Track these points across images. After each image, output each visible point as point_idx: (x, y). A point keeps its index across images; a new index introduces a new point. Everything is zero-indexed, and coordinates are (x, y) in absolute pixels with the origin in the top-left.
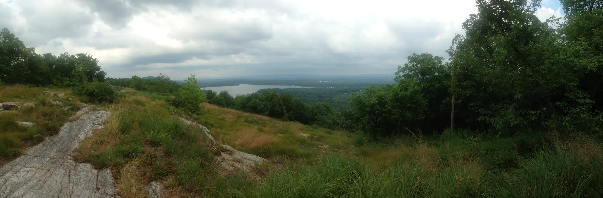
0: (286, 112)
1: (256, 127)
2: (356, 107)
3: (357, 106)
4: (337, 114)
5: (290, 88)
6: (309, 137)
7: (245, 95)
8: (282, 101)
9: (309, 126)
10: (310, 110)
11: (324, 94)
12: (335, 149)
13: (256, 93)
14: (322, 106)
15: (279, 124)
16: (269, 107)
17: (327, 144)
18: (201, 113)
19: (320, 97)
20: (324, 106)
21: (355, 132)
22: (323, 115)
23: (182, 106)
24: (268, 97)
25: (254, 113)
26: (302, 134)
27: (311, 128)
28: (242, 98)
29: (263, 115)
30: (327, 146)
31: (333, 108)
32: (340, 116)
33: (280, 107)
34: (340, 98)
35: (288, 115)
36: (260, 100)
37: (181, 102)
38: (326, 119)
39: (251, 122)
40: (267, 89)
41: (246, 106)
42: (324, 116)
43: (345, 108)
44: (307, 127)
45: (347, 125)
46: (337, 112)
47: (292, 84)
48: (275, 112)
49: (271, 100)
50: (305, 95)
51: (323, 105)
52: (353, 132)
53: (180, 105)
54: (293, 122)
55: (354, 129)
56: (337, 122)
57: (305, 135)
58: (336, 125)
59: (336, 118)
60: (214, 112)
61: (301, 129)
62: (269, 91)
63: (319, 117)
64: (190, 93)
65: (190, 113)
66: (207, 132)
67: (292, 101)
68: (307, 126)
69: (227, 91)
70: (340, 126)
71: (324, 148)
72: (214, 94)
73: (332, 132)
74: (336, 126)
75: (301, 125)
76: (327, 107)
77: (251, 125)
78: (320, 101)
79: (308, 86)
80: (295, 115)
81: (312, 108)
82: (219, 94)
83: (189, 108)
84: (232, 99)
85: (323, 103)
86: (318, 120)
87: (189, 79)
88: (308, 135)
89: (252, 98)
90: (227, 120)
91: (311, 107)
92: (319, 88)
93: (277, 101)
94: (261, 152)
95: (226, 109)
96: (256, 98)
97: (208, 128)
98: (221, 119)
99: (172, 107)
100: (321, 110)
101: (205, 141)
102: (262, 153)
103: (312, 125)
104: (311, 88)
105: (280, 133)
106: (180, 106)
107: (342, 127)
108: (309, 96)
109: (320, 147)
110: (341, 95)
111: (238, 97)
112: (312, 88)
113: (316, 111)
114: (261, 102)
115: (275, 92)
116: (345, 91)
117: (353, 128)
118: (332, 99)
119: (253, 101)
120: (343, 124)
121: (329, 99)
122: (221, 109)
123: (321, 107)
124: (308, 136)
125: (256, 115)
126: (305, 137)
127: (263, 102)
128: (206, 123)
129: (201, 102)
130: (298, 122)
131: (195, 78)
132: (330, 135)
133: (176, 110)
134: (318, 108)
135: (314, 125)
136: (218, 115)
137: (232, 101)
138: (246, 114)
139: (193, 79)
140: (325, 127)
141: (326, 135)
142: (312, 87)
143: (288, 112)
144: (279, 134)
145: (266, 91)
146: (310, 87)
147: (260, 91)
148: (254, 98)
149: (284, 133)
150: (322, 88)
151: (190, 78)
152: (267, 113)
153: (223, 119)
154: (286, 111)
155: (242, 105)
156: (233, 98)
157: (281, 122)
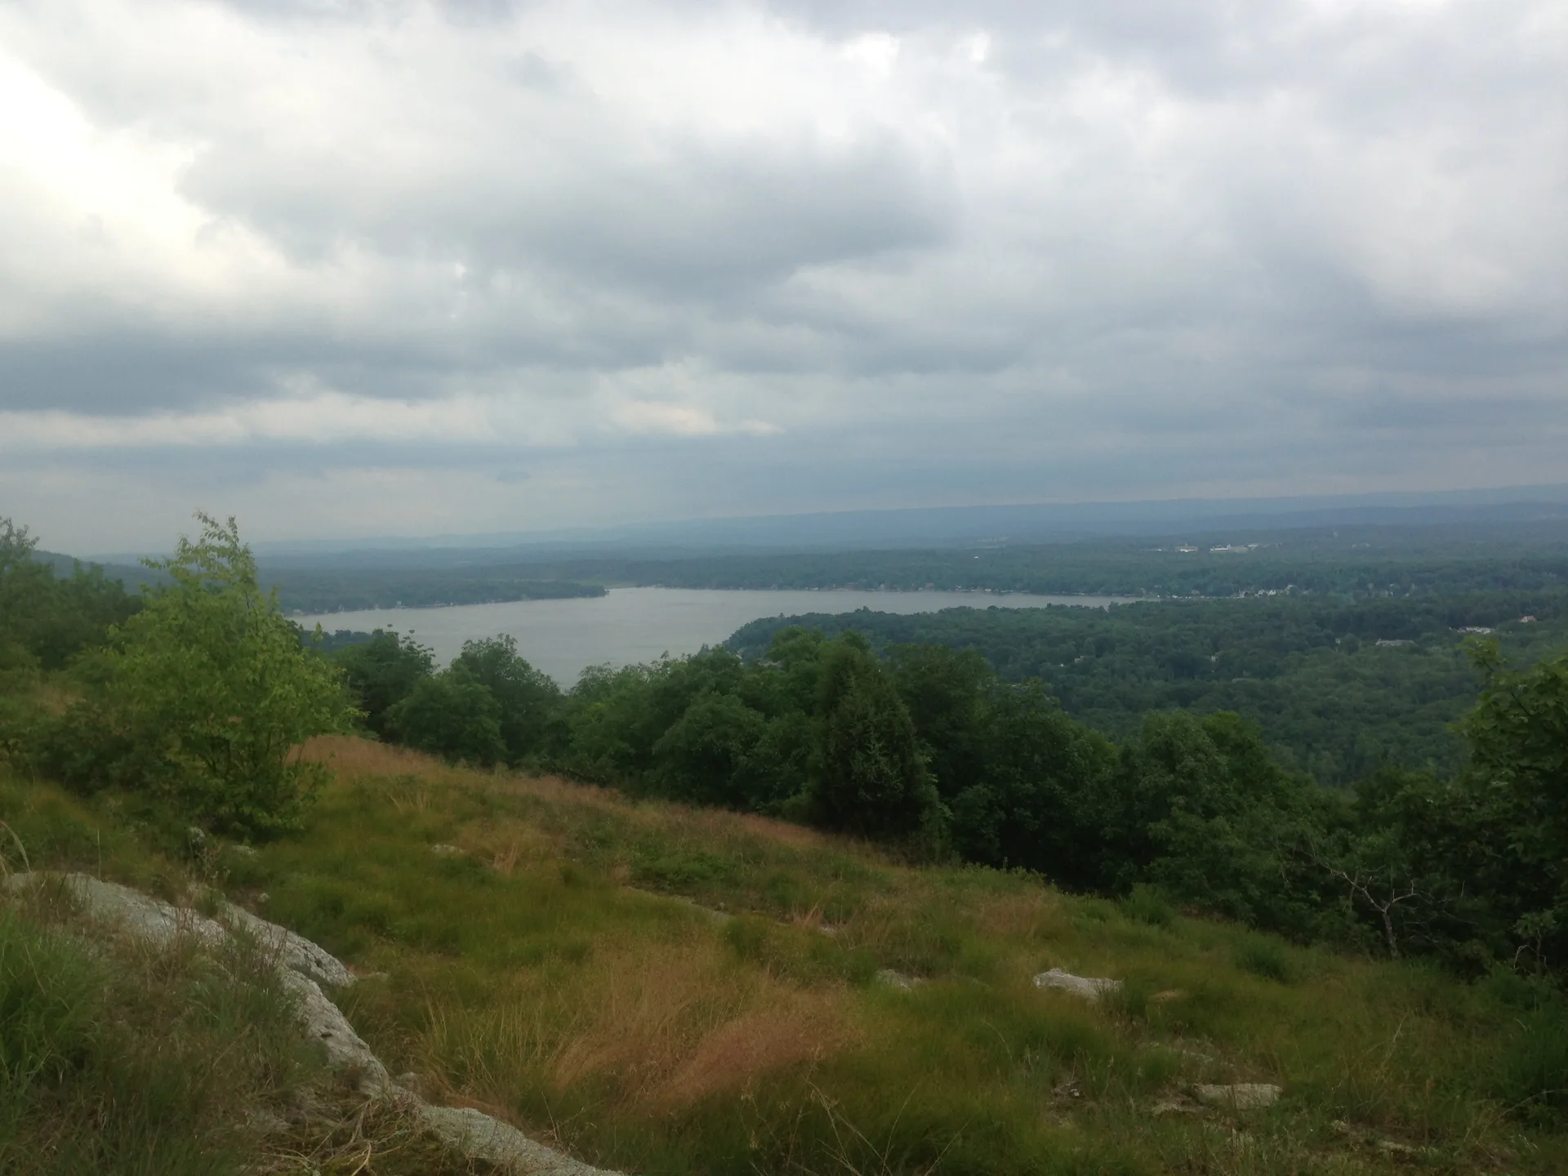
0: (935, 792)
1: (722, 920)
2: (1522, 769)
3: (1525, 762)
4: (1325, 808)
5: (963, 611)
6: (1112, 1005)
7: (642, 667)
8: (904, 709)
9: (1105, 906)
10: (1107, 772)
11: (1216, 649)
12: (1341, 1125)
13: (719, 650)
14: (1206, 740)
15: (891, 890)
16: (816, 756)
17: (1268, 1068)
18: (297, 822)
19: (1185, 667)
20: (1220, 739)
21: (1483, 972)
22: (1209, 813)
23: (129, 783)
24: (810, 678)
25: (703, 802)
26: (1059, 976)
27: (1123, 925)
28: (623, 692)
29: (774, 813)
30: (1267, 1091)
31: (1287, 751)
32: (1348, 825)
33: (896, 757)
34: (1344, 677)
35: (948, 813)
36: (752, 702)
37: (123, 747)
38: (1236, 843)
39: (684, 883)
40: (795, 620)
41: (654, 749)
42: (1220, 821)
43: (1385, 755)
44: (1092, 914)
45: (1411, 901)
46: (1322, 793)
47: (974, 582)
48: (862, 793)
49: (831, 704)
50: (1068, 659)
51: (1209, 730)
52: (1470, 969)
53: (115, 769)
54: (988, 873)
55: (1473, 948)
56: (1323, 871)
57: (1085, 986)
58: (1315, 896)
59: (1316, 838)
60: (401, 807)
61: (1049, 937)
62: (817, 639)
63: (1178, 828)
64: (201, 665)
65: (193, 829)
66: (329, 989)
67: (981, 710)
68: (1096, 903)
69: (510, 641)
70: (1346, 903)
71: (1242, 1102)
72: (415, 663)
73: (1289, 954)
74: (1313, 903)
75: (1044, 893)
76: (1241, 748)
77: (685, 902)
78: (1185, 699)
79: (1091, 591)
80: (1002, 815)
81: (1126, 755)
82: (456, 665)
83: (191, 795)
84: (549, 694)
85: (1210, 720)
86: (1173, 855)
87: (187, 552)
88: (1110, 984)
89: (696, 687)
90: (502, 868)
91: (1115, 751)
92: (1176, 603)
93: (872, 710)
94: (754, 1145)
95: (498, 783)
96: (721, 688)
97: (346, 954)
98: (452, 870)
99: (40, 795)
100: (1191, 775)
101: (283, 1101)
102: (755, 1155)
103: (1126, 889)
104: (1113, 606)
105: (898, 966)
106: (106, 780)
107: (1365, 912)
108: (1100, 660)
109: (1210, 1091)
110: (1352, 649)
111: (594, 687)
112: (1121, 601)
113: (1154, 777)
114: (760, 717)
115: (855, 641)
116: (1390, 624)
117: (1461, 932)
118: (1278, 682)
119: (700, 707)
120: (1379, 893)
121: (1256, 681)
122: (467, 776)
123: (1198, 749)
124: (1105, 995)
125: (722, 814)
126: (1081, 1001)
127: (769, 712)
128: (333, 907)
129: (290, 736)
130: (1022, 871)
131: (241, 545)
132: (1273, 990)
133: (74, 812)
134: (1167, 754)
135: (1140, 891)
136: (430, 837)
137: (553, 715)
138: (651, 814)
139: (222, 552)
140: (1229, 912)
141: (1249, 985)
142: (1122, 594)
143: (947, 790)
144: (891, 972)
145: (793, 634)
146: (1108, 593)
147: (755, 635)
148: (705, 689)
149: (927, 970)
150: (1195, 596)
151: (194, 542)
152: (804, 798)
153: (470, 869)
154: (940, 786)
155: (624, 745)
156: (555, 689)
157: (899, 874)
